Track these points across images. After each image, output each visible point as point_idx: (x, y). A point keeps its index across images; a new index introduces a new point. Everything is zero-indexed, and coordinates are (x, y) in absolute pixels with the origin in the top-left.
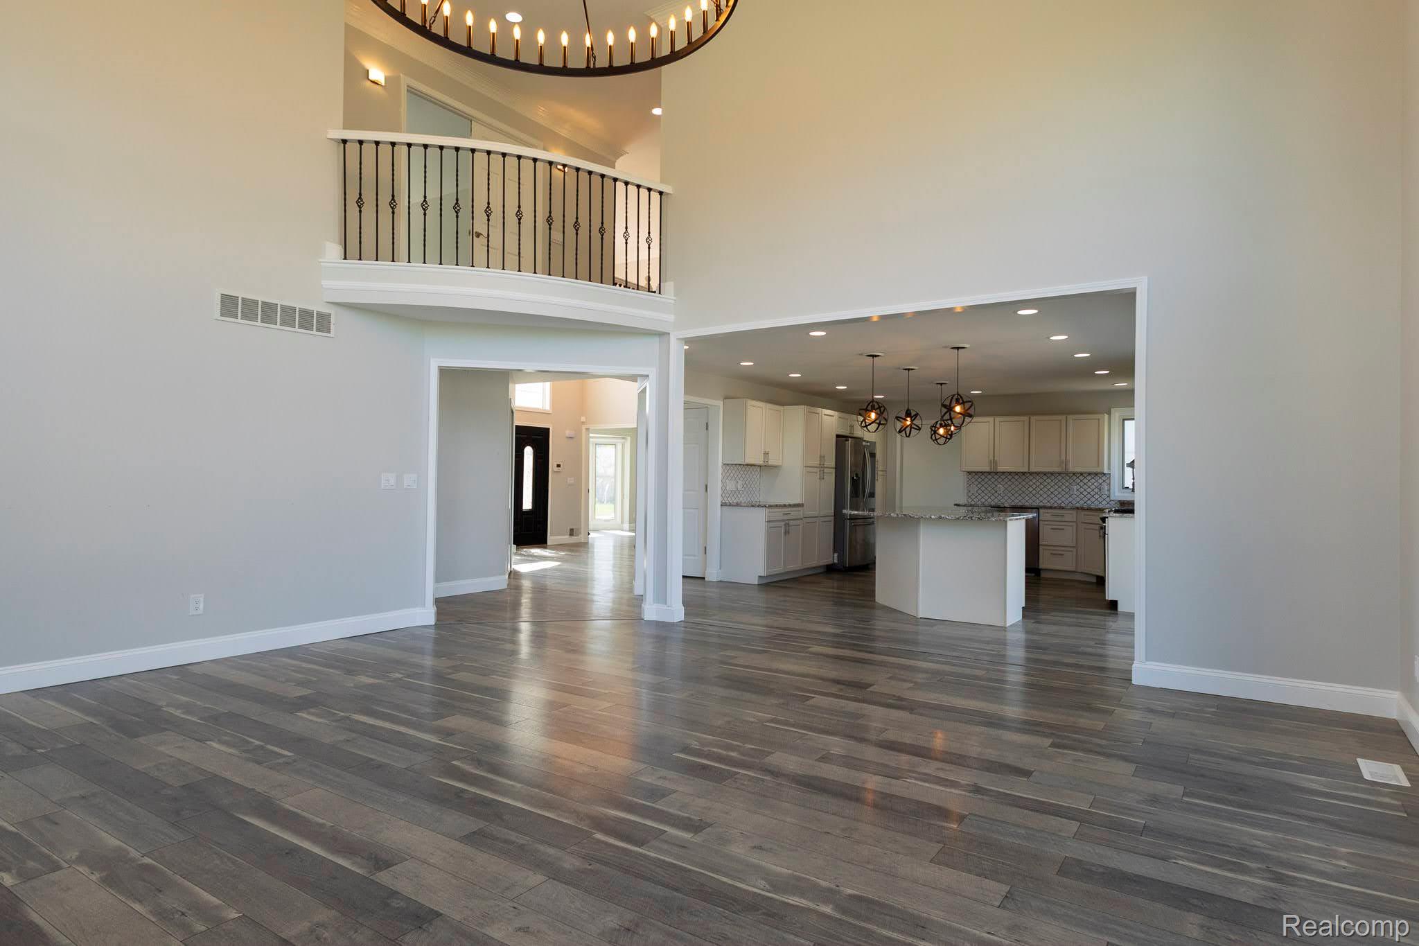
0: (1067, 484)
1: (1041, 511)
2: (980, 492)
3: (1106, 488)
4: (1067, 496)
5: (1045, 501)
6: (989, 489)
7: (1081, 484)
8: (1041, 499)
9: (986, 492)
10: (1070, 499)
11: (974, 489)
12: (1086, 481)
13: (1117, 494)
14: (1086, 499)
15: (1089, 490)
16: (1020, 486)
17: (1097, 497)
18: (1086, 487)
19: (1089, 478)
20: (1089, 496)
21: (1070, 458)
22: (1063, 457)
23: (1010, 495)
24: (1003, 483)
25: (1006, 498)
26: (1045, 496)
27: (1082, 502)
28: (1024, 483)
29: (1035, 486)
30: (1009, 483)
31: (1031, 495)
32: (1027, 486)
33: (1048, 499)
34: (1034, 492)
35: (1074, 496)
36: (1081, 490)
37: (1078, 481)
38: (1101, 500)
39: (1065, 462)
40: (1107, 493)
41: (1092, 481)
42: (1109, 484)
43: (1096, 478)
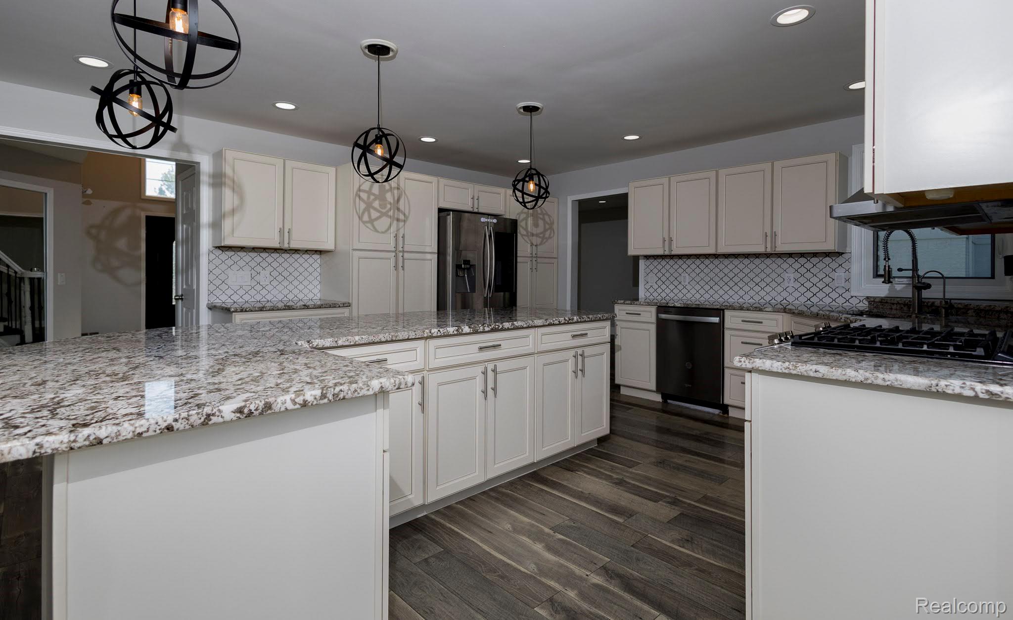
0: (779, 271)
1: (728, 313)
2: (660, 283)
3: (844, 276)
4: (779, 289)
5: (747, 297)
6: (672, 279)
7: (802, 270)
8: (741, 293)
9: (668, 283)
10: (785, 294)
11: (652, 279)
12: (810, 266)
13: (864, 286)
14: (810, 294)
15: (814, 280)
16: (712, 275)
17: (827, 290)
18: (808, 275)
19: (815, 260)
20: (815, 290)
21: (778, 229)
22: (768, 230)
23: (698, 287)
24: (689, 270)
25: (693, 291)
26: (746, 288)
27: (803, 299)
28: (717, 270)
29: (731, 275)
30: (698, 271)
31: (726, 288)
32: (721, 275)
33: (752, 293)
34: (731, 284)
35: (790, 290)
36: (802, 280)
37: (796, 266)
38: (833, 295)
39: (771, 236)
40: (845, 285)
41: (821, 265)
42: (849, 271)
43: (827, 260)
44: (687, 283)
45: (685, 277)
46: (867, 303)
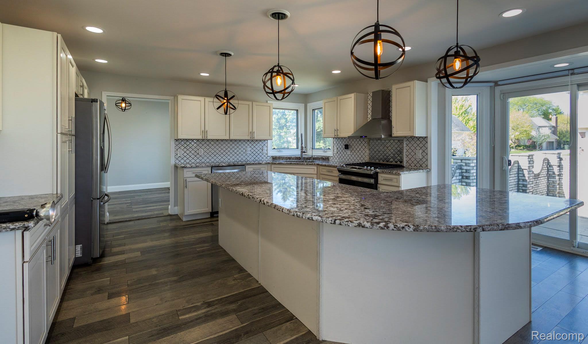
0: (244, 147)
2: (185, 154)
3: (266, 149)
6: (193, 152)
7: (252, 147)
8: (229, 157)
9: (190, 154)
11: (180, 153)
13: (270, 153)
14: (254, 156)
16: (215, 149)
17: (260, 154)
19: (258, 143)
21: (255, 130)
22: (251, 130)
23: (208, 156)
24: (203, 147)
25: (205, 158)
26: (231, 155)
27: (253, 158)
28: (217, 147)
29: (224, 149)
30: (208, 147)
31: (222, 155)
32: (220, 149)
33: (233, 157)
34: (224, 153)
35: (248, 155)
36: (252, 151)
37: (250, 145)
38: (263, 156)
39: (252, 133)
40: (266, 152)
41: (259, 145)
42: (267, 147)
43: (261, 143)
44: (202, 154)
45: (201, 151)
46: (272, 158)
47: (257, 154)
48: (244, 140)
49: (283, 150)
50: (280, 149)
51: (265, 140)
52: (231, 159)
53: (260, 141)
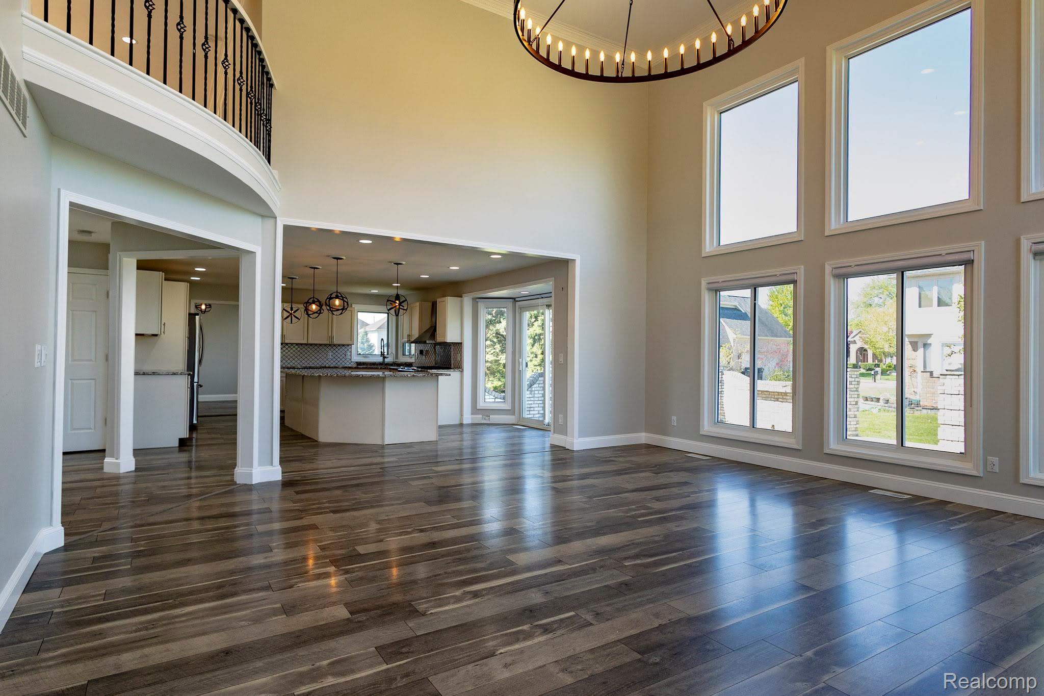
0: (325, 352)
3: (349, 354)
4: (325, 360)
7: (334, 352)
8: (308, 361)
12: (337, 350)
13: (355, 358)
14: (337, 361)
15: (339, 356)
17: (343, 360)
18: (337, 354)
19: (339, 348)
21: (334, 334)
22: (330, 334)
23: (286, 359)
26: (311, 359)
27: (334, 363)
28: (296, 351)
29: (304, 353)
31: (301, 359)
32: (299, 353)
33: (313, 362)
34: (304, 357)
35: (330, 360)
36: (334, 356)
37: (332, 349)
38: (346, 361)
39: (332, 338)
40: (349, 357)
41: (341, 350)
42: (351, 352)
43: (343, 348)
46: (356, 363)
47: (339, 359)
48: (325, 345)
49: (370, 356)
50: (365, 356)
51: (348, 345)
52: (311, 363)
53: (343, 345)
